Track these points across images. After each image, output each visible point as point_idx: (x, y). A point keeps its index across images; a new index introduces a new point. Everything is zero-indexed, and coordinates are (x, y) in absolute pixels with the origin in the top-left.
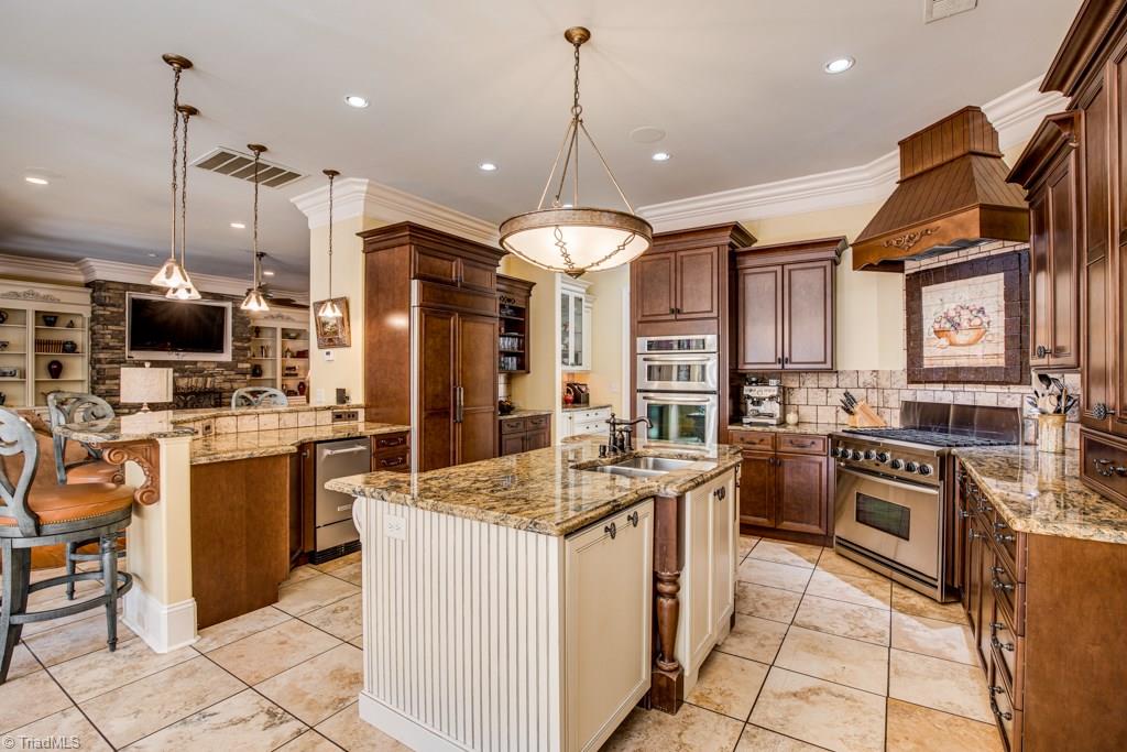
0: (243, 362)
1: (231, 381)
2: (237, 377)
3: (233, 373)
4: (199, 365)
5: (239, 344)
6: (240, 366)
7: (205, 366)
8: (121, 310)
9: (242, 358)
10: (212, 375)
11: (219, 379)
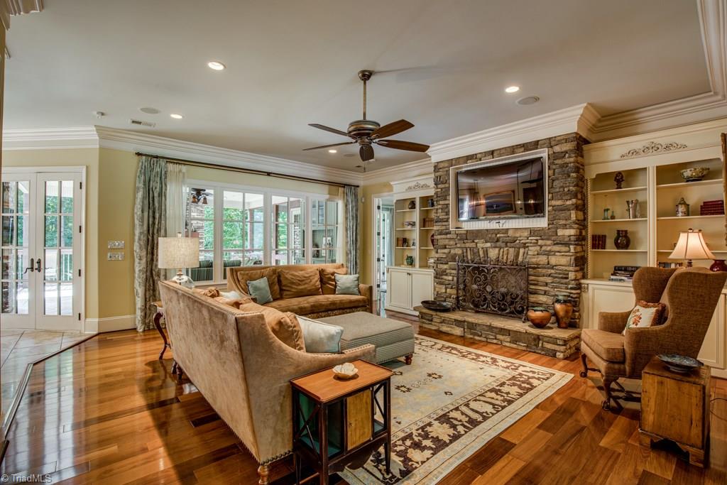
0: (565, 227)
1: (548, 254)
2: (556, 248)
3: (549, 242)
4: (510, 233)
5: (559, 203)
6: (560, 232)
7: (517, 235)
8: (447, 185)
9: (562, 222)
10: (524, 245)
11: (533, 250)
